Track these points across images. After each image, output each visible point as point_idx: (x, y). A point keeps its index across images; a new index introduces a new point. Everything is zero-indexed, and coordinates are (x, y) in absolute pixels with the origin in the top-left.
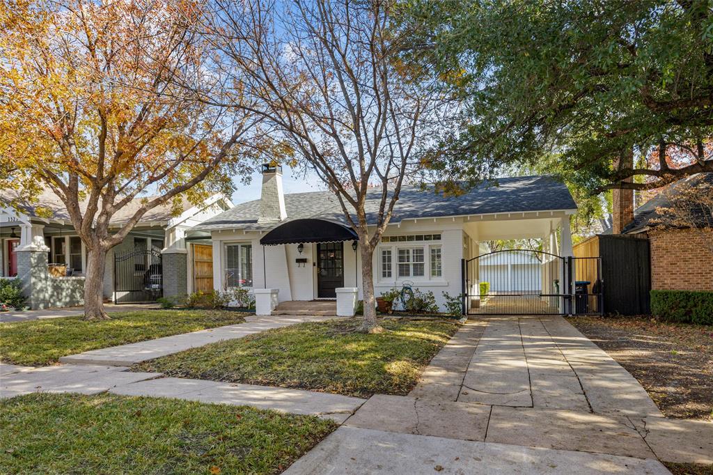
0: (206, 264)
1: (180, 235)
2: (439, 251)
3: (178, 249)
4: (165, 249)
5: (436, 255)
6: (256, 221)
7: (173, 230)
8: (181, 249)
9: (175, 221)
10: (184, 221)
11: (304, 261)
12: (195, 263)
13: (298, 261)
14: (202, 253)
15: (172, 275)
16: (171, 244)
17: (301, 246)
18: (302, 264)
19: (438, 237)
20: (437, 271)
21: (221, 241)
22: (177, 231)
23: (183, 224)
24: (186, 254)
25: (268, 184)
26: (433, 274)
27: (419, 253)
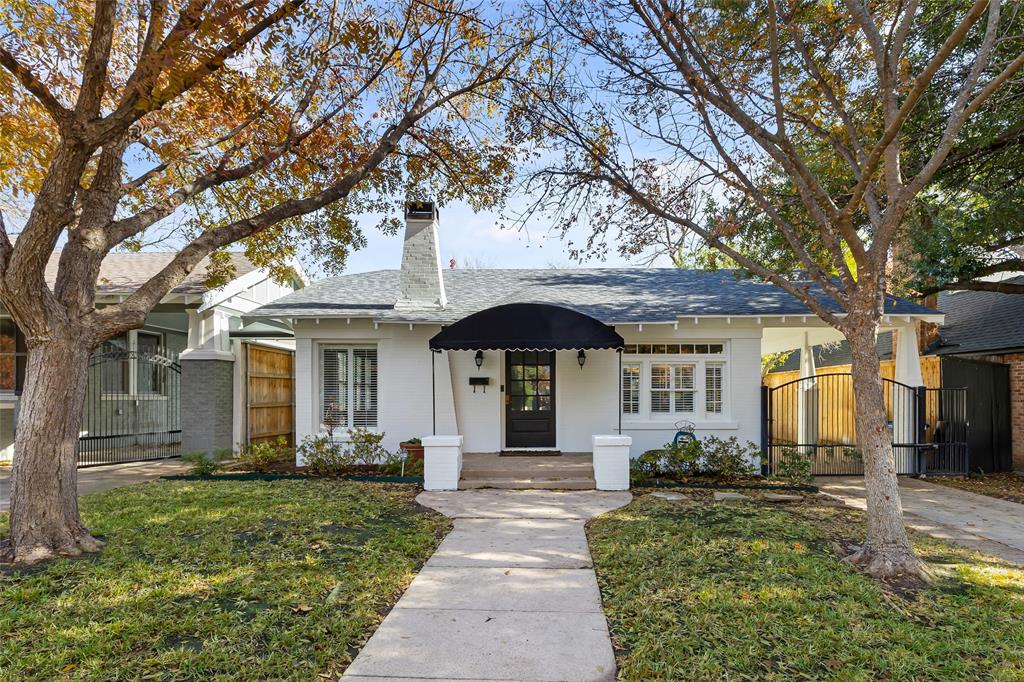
0: (266, 382)
1: (221, 324)
2: (718, 371)
3: (218, 351)
4: (188, 350)
5: (714, 378)
6: (390, 307)
7: (209, 313)
8: (222, 352)
9: (213, 297)
10: (229, 300)
11: (484, 381)
12: (248, 380)
13: (474, 381)
14: (260, 361)
15: (202, 403)
16: (202, 341)
17: (479, 356)
18: (479, 388)
19: (717, 349)
20: (715, 406)
21: (313, 340)
22: (216, 317)
23: (226, 304)
24: (233, 362)
25: (418, 239)
26: (709, 409)
27: (686, 375)
